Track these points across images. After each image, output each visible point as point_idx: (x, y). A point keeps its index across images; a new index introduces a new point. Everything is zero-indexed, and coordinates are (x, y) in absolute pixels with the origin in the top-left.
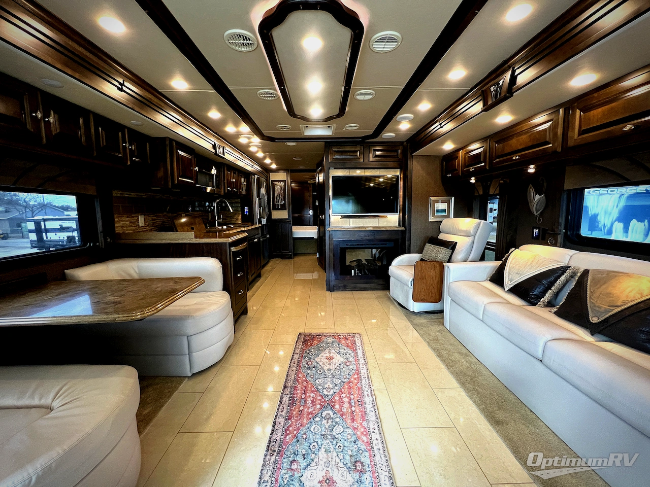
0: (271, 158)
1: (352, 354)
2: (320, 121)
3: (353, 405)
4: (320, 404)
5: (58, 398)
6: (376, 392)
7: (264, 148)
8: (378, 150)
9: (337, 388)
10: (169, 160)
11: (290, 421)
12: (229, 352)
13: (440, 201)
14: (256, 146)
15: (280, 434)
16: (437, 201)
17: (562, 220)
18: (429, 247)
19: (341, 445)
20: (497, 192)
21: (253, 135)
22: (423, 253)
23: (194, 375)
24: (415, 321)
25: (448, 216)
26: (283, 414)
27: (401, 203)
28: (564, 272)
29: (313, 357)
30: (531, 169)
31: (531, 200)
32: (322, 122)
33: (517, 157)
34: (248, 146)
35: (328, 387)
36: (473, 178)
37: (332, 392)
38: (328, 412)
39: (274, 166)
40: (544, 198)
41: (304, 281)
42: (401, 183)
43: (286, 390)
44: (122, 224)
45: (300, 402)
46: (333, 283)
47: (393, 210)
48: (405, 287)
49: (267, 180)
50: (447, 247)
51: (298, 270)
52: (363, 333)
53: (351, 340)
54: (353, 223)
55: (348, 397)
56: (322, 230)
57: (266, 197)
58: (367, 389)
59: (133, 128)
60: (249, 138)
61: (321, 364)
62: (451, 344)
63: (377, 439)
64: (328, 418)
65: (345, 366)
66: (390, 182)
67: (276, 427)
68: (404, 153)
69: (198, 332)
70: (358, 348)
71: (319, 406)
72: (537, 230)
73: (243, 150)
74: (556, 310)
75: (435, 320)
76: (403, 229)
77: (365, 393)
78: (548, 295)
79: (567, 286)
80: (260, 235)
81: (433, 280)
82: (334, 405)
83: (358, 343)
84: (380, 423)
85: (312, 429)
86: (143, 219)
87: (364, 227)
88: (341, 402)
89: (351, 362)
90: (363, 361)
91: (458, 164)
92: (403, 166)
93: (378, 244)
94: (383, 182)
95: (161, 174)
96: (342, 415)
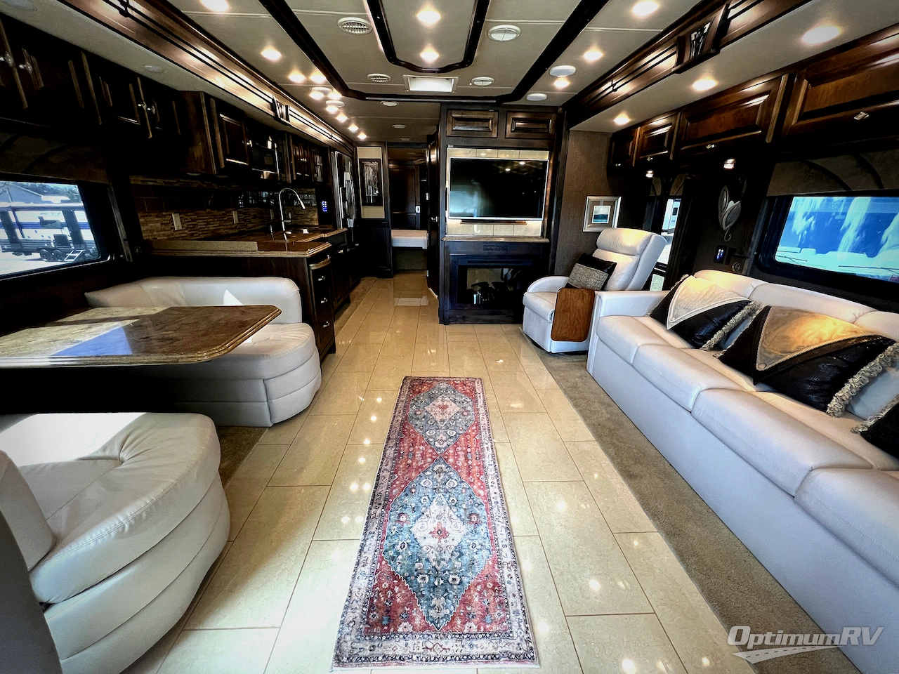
0: (358, 124)
1: (471, 403)
2: (434, 72)
3: (470, 458)
4: (431, 457)
5: (126, 448)
6: (498, 446)
7: (347, 109)
8: (519, 120)
9: (451, 440)
10: (208, 129)
11: (396, 475)
12: (316, 399)
13: (602, 203)
14: (337, 105)
15: (385, 488)
16: (598, 203)
17: (755, 239)
18: (579, 269)
19: (455, 499)
20: (680, 194)
21: (332, 89)
22: (571, 276)
23: (275, 425)
24: (551, 364)
25: (610, 225)
26: (388, 468)
27: (547, 203)
28: (741, 308)
29: (422, 406)
30: (729, 165)
31: (722, 206)
32: (438, 72)
33: (713, 146)
34: (323, 104)
35: (441, 440)
36: (650, 172)
37: (445, 444)
38: (439, 466)
39: (362, 137)
40: (740, 206)
41: (410, 309)
42: (549, 174)
43: (390, 442)
44: (151, 227)
45: (407, 455)
46: (449, 313)
47: (535, 214)
48: (543, 321)
49: (352, 158)
50: (602, 269)
51: (399, 293)
52: (486, 378)
53: (469, 386)
54: (478, 231)
55: (464, 451)
56: (434, 236)
57: (352, 185)
58: (486, 442)
59: (149, 76)
60: (325, 93)
61: (432, 413)
62: (592, 393)
63: (495, 493)
64: (440, 472)
65: (461, 416)
66: (534, 167)
67: (380, 481)
68: (558, 126)
69: (277, 374)
70: (478, 395)
71: (429, 460)
72: (722, 251)
73: (316, 111)
74: (721, 354)
75: (576, 363)
76: (547, 240)
77: (485, 446)
78: (717, 337)
79: (741, 326)
80: (346, 244)
81: (579, 313)
82: (448, 458)
83: (479, 390)
84: (499, 477)
85: (422, 483)
86: (178, 218)
87: (492, 237)
88: (456, 455)
89: (469, 411)
90: (484, 411)
91: (633, 149)
92: (554, 146)
93: (511, 262)
94: (524, 166)
95: (198, 152)
96: (457, 469)
